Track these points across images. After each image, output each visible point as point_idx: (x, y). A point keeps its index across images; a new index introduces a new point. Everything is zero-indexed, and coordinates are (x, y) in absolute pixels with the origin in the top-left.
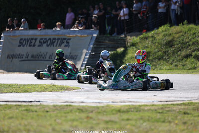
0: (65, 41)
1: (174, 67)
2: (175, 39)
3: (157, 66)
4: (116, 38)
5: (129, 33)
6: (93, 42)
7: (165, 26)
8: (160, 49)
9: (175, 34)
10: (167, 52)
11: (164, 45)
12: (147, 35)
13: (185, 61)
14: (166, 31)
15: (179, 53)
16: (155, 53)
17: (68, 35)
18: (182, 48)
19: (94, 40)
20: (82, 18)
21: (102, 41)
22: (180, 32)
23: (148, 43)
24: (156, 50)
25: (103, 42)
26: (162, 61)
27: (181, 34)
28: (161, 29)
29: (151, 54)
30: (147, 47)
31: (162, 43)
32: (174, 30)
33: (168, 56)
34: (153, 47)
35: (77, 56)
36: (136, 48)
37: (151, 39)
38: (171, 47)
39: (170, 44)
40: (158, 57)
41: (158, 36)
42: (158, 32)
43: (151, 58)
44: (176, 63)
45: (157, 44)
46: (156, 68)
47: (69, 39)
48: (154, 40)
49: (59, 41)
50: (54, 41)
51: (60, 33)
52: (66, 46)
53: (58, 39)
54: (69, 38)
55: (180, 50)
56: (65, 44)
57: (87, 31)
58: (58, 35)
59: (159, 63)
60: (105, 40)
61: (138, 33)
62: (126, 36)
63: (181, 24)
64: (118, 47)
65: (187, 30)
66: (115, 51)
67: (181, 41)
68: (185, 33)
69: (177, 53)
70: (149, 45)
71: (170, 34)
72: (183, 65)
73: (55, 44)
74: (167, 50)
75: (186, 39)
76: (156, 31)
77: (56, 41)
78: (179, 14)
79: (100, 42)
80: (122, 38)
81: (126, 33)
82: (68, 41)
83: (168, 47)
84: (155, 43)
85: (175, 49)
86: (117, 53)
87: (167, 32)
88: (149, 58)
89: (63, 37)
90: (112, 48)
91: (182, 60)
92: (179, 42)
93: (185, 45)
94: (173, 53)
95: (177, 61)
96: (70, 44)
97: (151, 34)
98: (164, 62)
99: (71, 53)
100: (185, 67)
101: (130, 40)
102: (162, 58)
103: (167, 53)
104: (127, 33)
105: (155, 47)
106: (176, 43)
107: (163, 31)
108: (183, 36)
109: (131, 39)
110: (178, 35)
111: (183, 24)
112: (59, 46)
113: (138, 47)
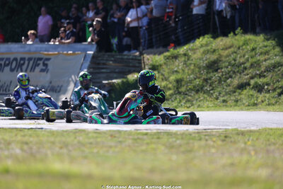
0: (41, 62)
1: (221, 104)
2: (223, 59)
3: (194, 102)
4: (126, 57)
5: (148, 48)
6: (87, 64)
7: (206, 36)
8: (198, 75)
9: (222, 50)
10: (210, 79)
11: (204, 68)
12: (176, 51)
13: (240, 94)
14: (207, 45)
15: (229, 81)
16: (190, 82)
17: (46, 53)
18: (234, 72)
19: (89, 59)
20: (68, 24)
21: (102, 62)
22: (230, 47)
23: (178, 65)
24: (191, 76)
25: (104, 64)
26: (201, 94)
27: (232, 49)
28: (199, 42)
29: (183, 83)
30: (176, 71)
31: (201, 64)
32: (221, 43)
33: (210, 86)
34: (186, 71)
35: (62, 86)
36: (159, 72)
37: (183, 59)
38: (216, 71)
39: (213, 66)
40: (194, 87)
41: (195, 53)
42: (195, 47)
43: (183, 89)
44: (225, 98)
45: (192, 67)
46: (192, 105)
47: (48, 59)
48: (188, 59)
49: (31, 62)
50: (22, 62)
51: (33, 49)
52: (42, 71)
53: (30, 59)
54: (47, 57)
55: (231, 77)
56: (41, 66)
57: (78, 46)
58: (29, 52)
59: (197, 97)
60: (107, 60)
61: (161, 49)
62: (141, 54)
63: (232, 34)
64: (130, 72)
65: (241, 43)
66: (123, 77)
67: (233, 62)
68: (239, 48)
69: (225, 81)
70: (180, 67)
71: (214, 51)
72: (237, 101)
73: (24, 67)
74: (209, 76)
75: (240, 57)
76: (192, 45)
77: (27, 62)
78: (228, 17)
79: (99, 64)
80: (136, 56)
81: (141, 48)
82: (46, 62)
83: (210, 71)
84: (191, 64)
85: (223, 75)
86: (127, 81)
87: (209, 48)
88: (180, 90)
89: (37, 56)
90: (120, 73)
91: (235, 92)
92: (230, 63)
93: (238, 68)
94: (220, 81)
95: (227, 94)
96: (50, 67)
97: (182, 50)
98: (206, 96)
99: (51, 83)
100: (239, 103)
101: (148, 59)
102: (202, 88)
103: (209, 81)
104: (144, 49)
105: (190, 72)
106: (224, 65)
107: (202, 46)
108: (235, 52)
109: (150, 59)
110: (227, 52)
111: (235, 34)
112: (31, 71)
113: (162, 71)
